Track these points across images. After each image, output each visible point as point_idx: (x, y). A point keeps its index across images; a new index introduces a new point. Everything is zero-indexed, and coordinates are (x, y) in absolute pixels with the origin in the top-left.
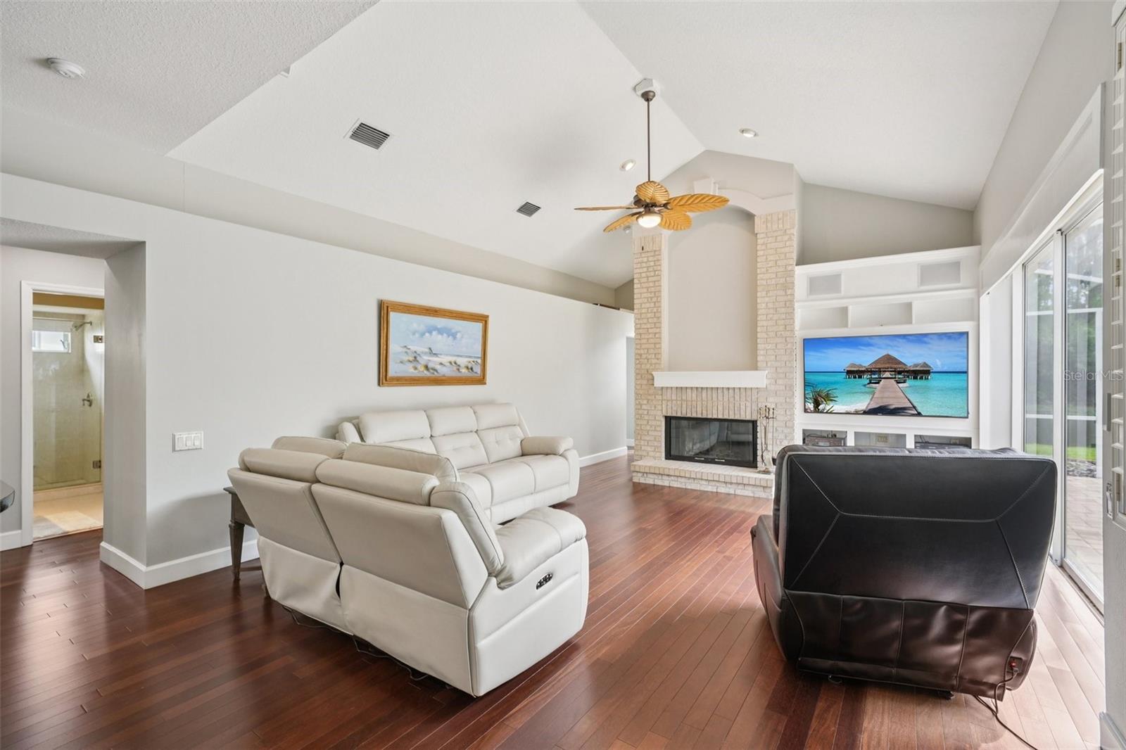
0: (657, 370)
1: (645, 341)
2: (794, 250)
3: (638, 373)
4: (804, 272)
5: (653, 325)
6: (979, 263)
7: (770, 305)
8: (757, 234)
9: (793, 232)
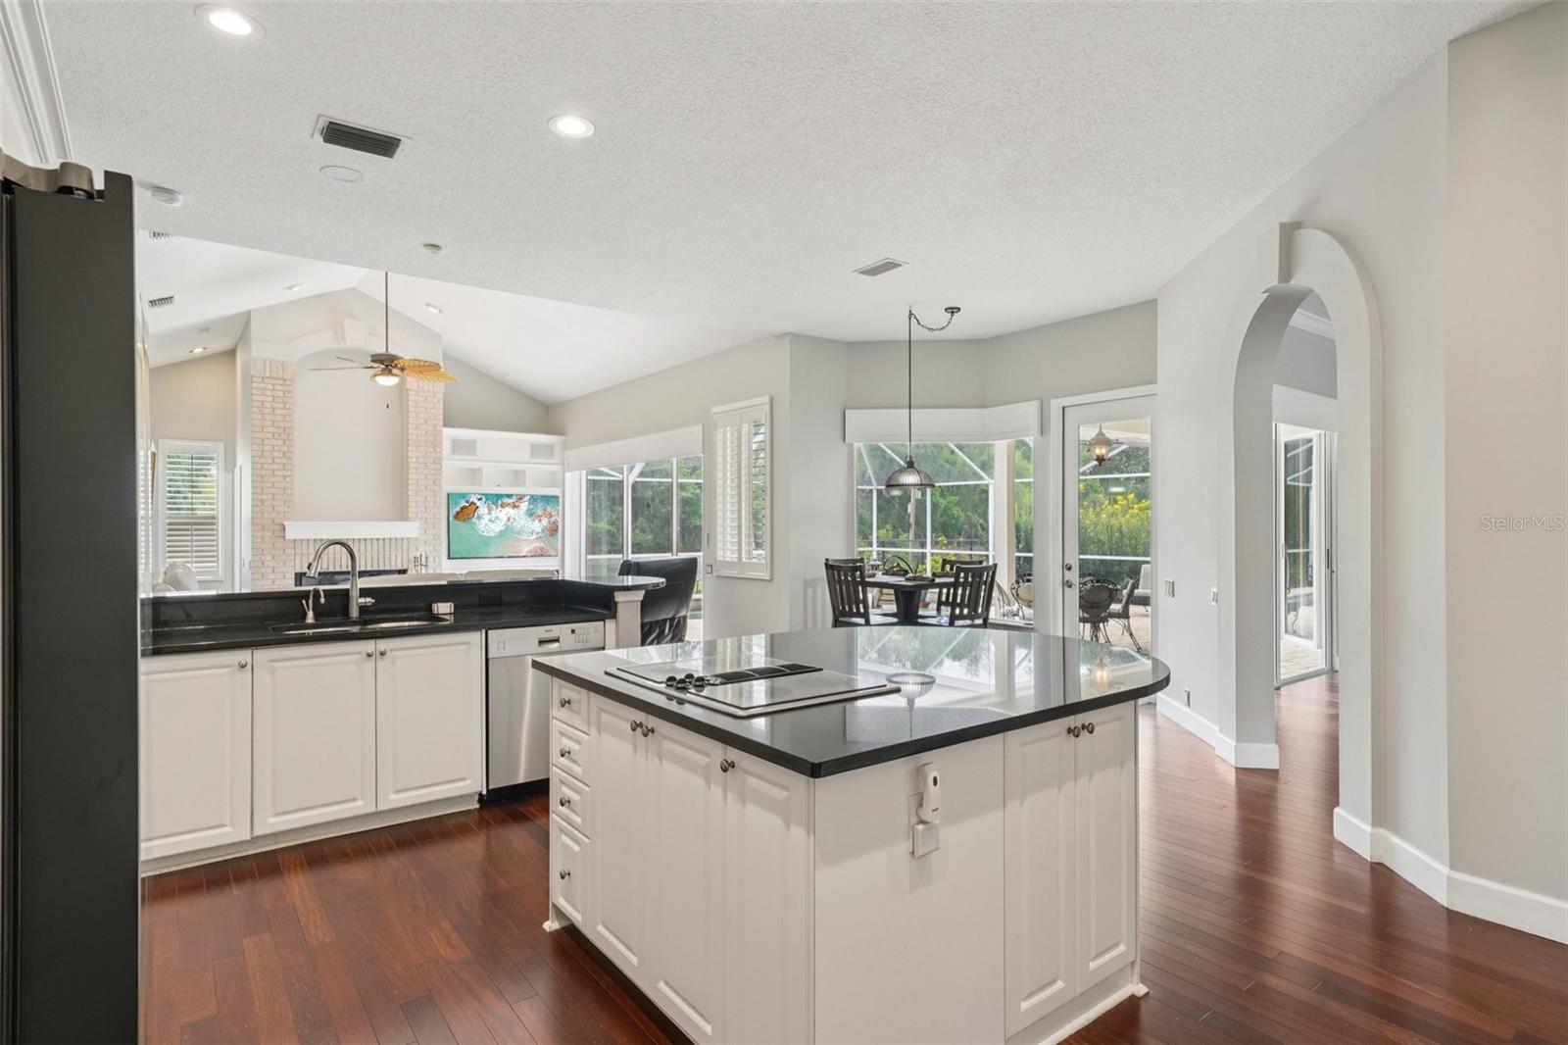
0: (287, 519)
1: (270, 485)
2: (441, 412)
3: (257, 523)
4: (449, 433)
5: (282, 467)
6: (565, 447)
7: (421, 460)
8: (407, 390)
9: (441, 396)
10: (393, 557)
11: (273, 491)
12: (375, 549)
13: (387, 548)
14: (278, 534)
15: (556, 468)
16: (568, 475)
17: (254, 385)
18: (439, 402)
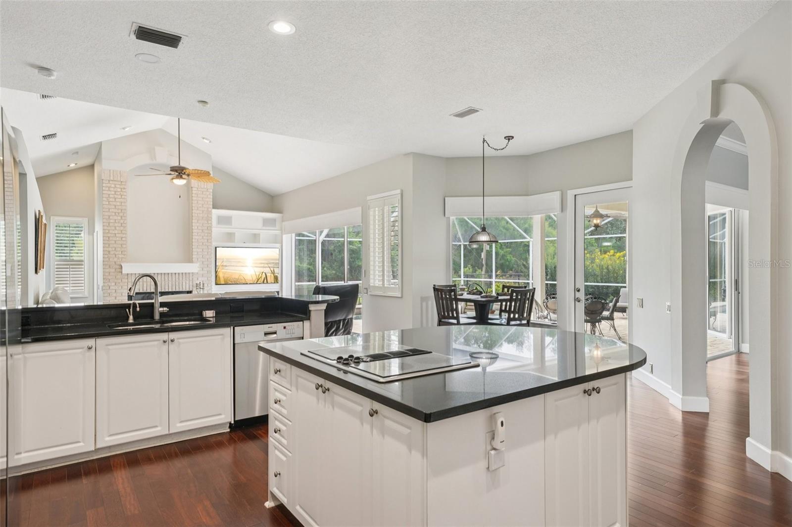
0: (124, 262)
1: (113, 242)
2: (211, 200)
3: (106, 264)
4: (216, 212)
5: (120, 232)
6: (283, 221)
7: (200, 228)
8: (192, 187)
9: (211, 191)
10: (184, 284)
11: (115, 245)
12: (174, 279)
13: (181, 278)
14: (119, 270)
15: (278, 232)
16: (284, 236)
17: (104, 185)
18: (210, 194)
